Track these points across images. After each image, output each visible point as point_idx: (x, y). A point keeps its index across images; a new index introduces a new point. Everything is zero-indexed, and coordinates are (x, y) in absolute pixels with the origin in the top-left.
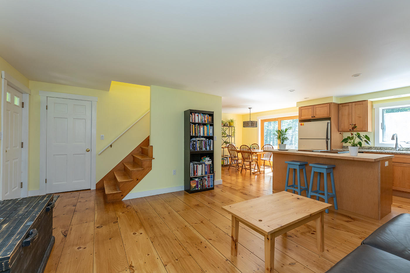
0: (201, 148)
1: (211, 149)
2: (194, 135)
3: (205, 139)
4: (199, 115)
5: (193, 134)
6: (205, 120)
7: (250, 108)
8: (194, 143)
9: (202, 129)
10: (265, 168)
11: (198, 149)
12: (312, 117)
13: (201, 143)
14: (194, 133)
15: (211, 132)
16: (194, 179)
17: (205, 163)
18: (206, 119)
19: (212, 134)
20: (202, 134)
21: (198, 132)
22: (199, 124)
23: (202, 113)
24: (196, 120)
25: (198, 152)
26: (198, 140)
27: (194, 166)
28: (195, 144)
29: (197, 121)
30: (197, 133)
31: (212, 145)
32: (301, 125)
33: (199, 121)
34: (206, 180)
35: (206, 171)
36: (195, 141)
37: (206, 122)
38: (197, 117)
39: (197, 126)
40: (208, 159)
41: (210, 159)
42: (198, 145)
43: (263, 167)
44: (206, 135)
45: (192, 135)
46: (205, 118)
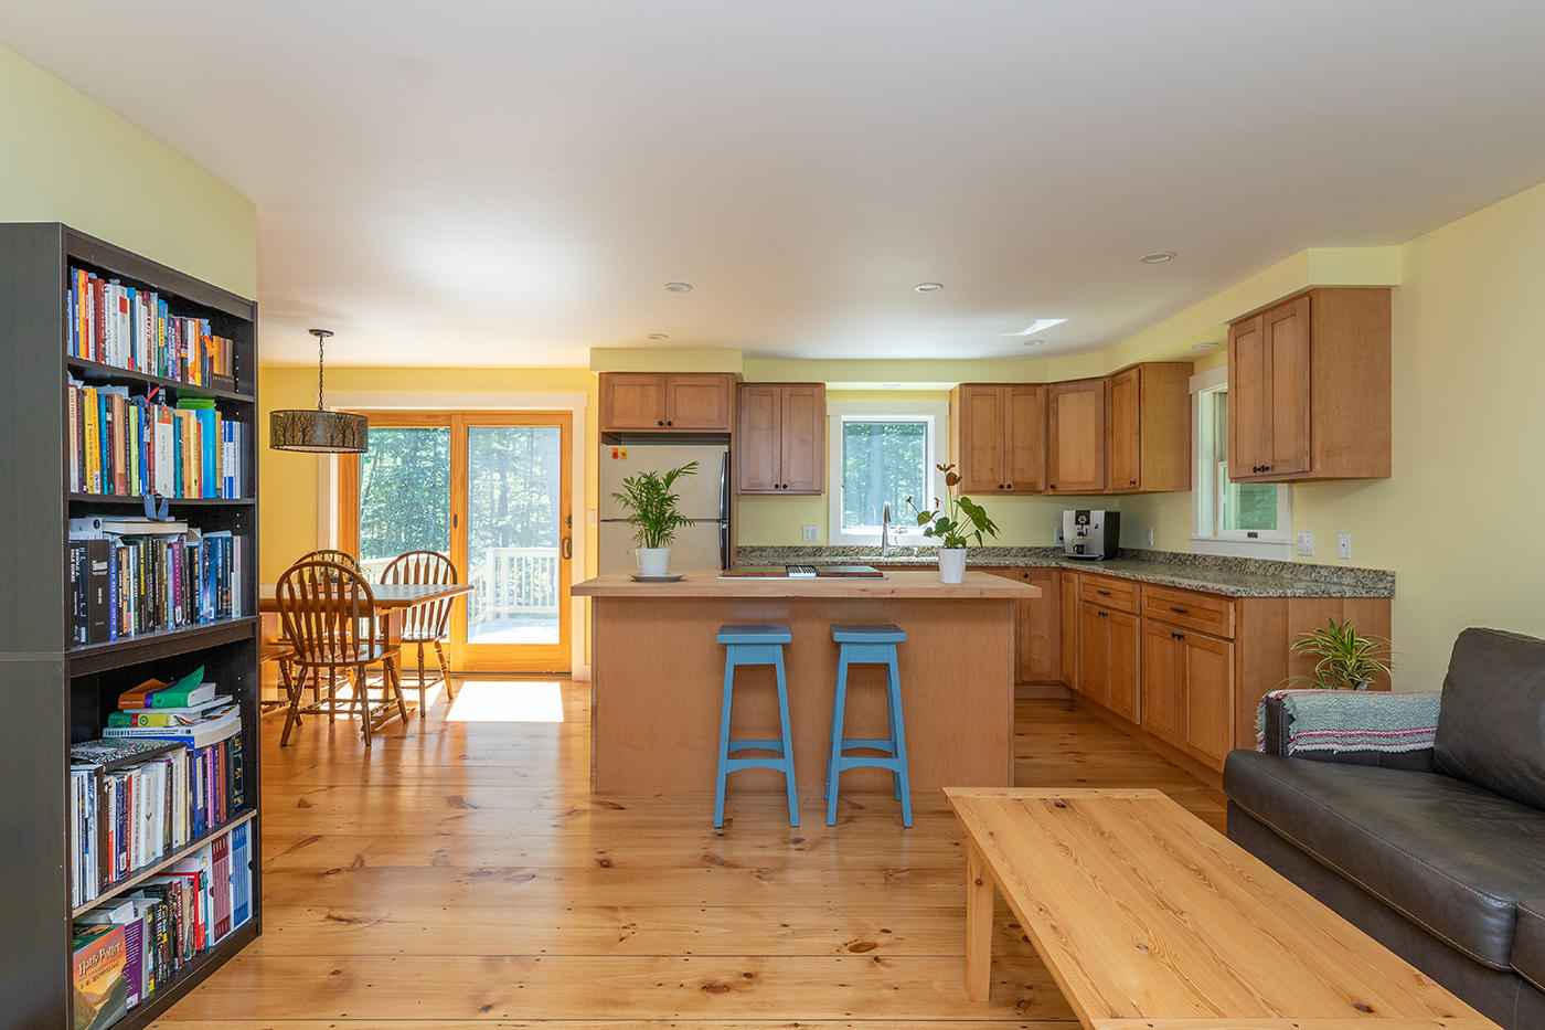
0: (151, 614)
1: (228, 613)
2: (94, 487)
3: (182, 528)
4: (141, 309)
5: (83, 481)
6: (183, 360)
7: (318, 333)
8: (97, 566)
9: (163, 433)
10: (427, 683)
11: (131, 621)
12: (661, 424)
13: (151, 563)
14: (94, 471)
15: (230, 464)
16: (101, 919)
17: (186, 742)
18: (192, 355)
19: (237, 484)
20: (164, 486)
21: (128, 467)
22: (138, 387)
23: (163, 296)
24: (110, 346)
25: (134, 648)
26: (129, 540)
27: (101, 786)
28: (104, 581)
29: (116, 357)
30: (119, 469)
31: (235, 578)
32: (615, 455)
33: (142, 362)
34: (197, 881)
35: (200, 805)
36: (100, 549)
37: (196, 380)
38: (115, 324)
39: (127, 404)
40: (201, 695)
41: (219, 693)
42: (128, 586)
43: (417, 683)
44: (194, 495)
45: (74, 489)
46: (184, 343)
